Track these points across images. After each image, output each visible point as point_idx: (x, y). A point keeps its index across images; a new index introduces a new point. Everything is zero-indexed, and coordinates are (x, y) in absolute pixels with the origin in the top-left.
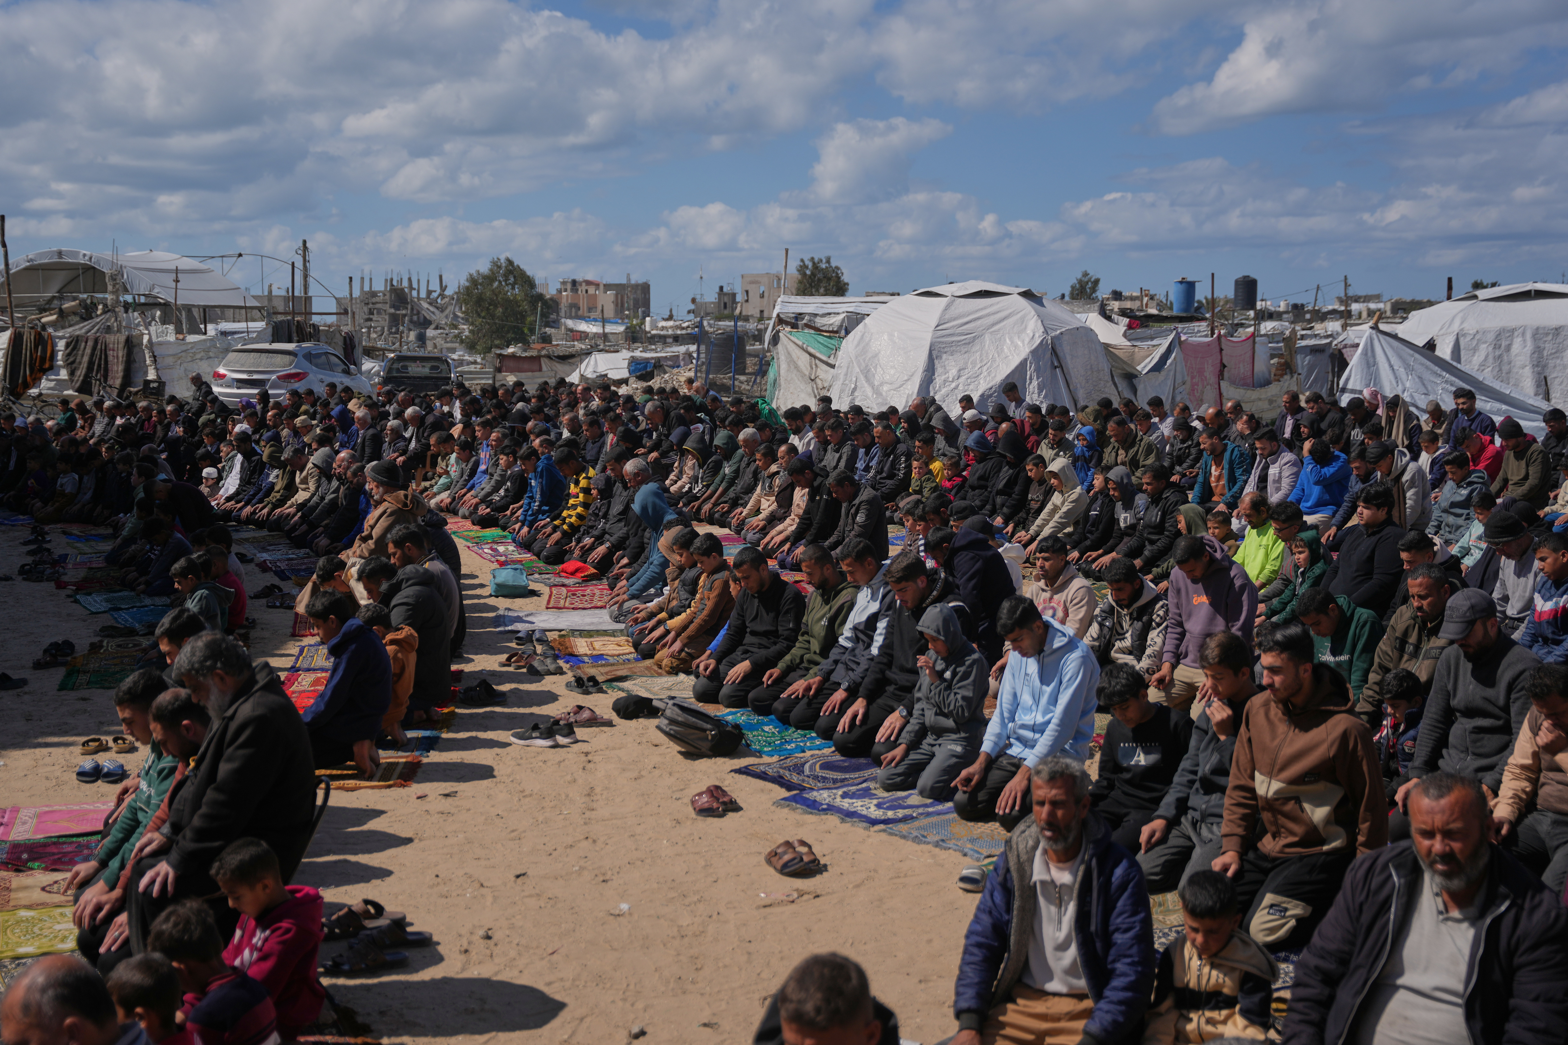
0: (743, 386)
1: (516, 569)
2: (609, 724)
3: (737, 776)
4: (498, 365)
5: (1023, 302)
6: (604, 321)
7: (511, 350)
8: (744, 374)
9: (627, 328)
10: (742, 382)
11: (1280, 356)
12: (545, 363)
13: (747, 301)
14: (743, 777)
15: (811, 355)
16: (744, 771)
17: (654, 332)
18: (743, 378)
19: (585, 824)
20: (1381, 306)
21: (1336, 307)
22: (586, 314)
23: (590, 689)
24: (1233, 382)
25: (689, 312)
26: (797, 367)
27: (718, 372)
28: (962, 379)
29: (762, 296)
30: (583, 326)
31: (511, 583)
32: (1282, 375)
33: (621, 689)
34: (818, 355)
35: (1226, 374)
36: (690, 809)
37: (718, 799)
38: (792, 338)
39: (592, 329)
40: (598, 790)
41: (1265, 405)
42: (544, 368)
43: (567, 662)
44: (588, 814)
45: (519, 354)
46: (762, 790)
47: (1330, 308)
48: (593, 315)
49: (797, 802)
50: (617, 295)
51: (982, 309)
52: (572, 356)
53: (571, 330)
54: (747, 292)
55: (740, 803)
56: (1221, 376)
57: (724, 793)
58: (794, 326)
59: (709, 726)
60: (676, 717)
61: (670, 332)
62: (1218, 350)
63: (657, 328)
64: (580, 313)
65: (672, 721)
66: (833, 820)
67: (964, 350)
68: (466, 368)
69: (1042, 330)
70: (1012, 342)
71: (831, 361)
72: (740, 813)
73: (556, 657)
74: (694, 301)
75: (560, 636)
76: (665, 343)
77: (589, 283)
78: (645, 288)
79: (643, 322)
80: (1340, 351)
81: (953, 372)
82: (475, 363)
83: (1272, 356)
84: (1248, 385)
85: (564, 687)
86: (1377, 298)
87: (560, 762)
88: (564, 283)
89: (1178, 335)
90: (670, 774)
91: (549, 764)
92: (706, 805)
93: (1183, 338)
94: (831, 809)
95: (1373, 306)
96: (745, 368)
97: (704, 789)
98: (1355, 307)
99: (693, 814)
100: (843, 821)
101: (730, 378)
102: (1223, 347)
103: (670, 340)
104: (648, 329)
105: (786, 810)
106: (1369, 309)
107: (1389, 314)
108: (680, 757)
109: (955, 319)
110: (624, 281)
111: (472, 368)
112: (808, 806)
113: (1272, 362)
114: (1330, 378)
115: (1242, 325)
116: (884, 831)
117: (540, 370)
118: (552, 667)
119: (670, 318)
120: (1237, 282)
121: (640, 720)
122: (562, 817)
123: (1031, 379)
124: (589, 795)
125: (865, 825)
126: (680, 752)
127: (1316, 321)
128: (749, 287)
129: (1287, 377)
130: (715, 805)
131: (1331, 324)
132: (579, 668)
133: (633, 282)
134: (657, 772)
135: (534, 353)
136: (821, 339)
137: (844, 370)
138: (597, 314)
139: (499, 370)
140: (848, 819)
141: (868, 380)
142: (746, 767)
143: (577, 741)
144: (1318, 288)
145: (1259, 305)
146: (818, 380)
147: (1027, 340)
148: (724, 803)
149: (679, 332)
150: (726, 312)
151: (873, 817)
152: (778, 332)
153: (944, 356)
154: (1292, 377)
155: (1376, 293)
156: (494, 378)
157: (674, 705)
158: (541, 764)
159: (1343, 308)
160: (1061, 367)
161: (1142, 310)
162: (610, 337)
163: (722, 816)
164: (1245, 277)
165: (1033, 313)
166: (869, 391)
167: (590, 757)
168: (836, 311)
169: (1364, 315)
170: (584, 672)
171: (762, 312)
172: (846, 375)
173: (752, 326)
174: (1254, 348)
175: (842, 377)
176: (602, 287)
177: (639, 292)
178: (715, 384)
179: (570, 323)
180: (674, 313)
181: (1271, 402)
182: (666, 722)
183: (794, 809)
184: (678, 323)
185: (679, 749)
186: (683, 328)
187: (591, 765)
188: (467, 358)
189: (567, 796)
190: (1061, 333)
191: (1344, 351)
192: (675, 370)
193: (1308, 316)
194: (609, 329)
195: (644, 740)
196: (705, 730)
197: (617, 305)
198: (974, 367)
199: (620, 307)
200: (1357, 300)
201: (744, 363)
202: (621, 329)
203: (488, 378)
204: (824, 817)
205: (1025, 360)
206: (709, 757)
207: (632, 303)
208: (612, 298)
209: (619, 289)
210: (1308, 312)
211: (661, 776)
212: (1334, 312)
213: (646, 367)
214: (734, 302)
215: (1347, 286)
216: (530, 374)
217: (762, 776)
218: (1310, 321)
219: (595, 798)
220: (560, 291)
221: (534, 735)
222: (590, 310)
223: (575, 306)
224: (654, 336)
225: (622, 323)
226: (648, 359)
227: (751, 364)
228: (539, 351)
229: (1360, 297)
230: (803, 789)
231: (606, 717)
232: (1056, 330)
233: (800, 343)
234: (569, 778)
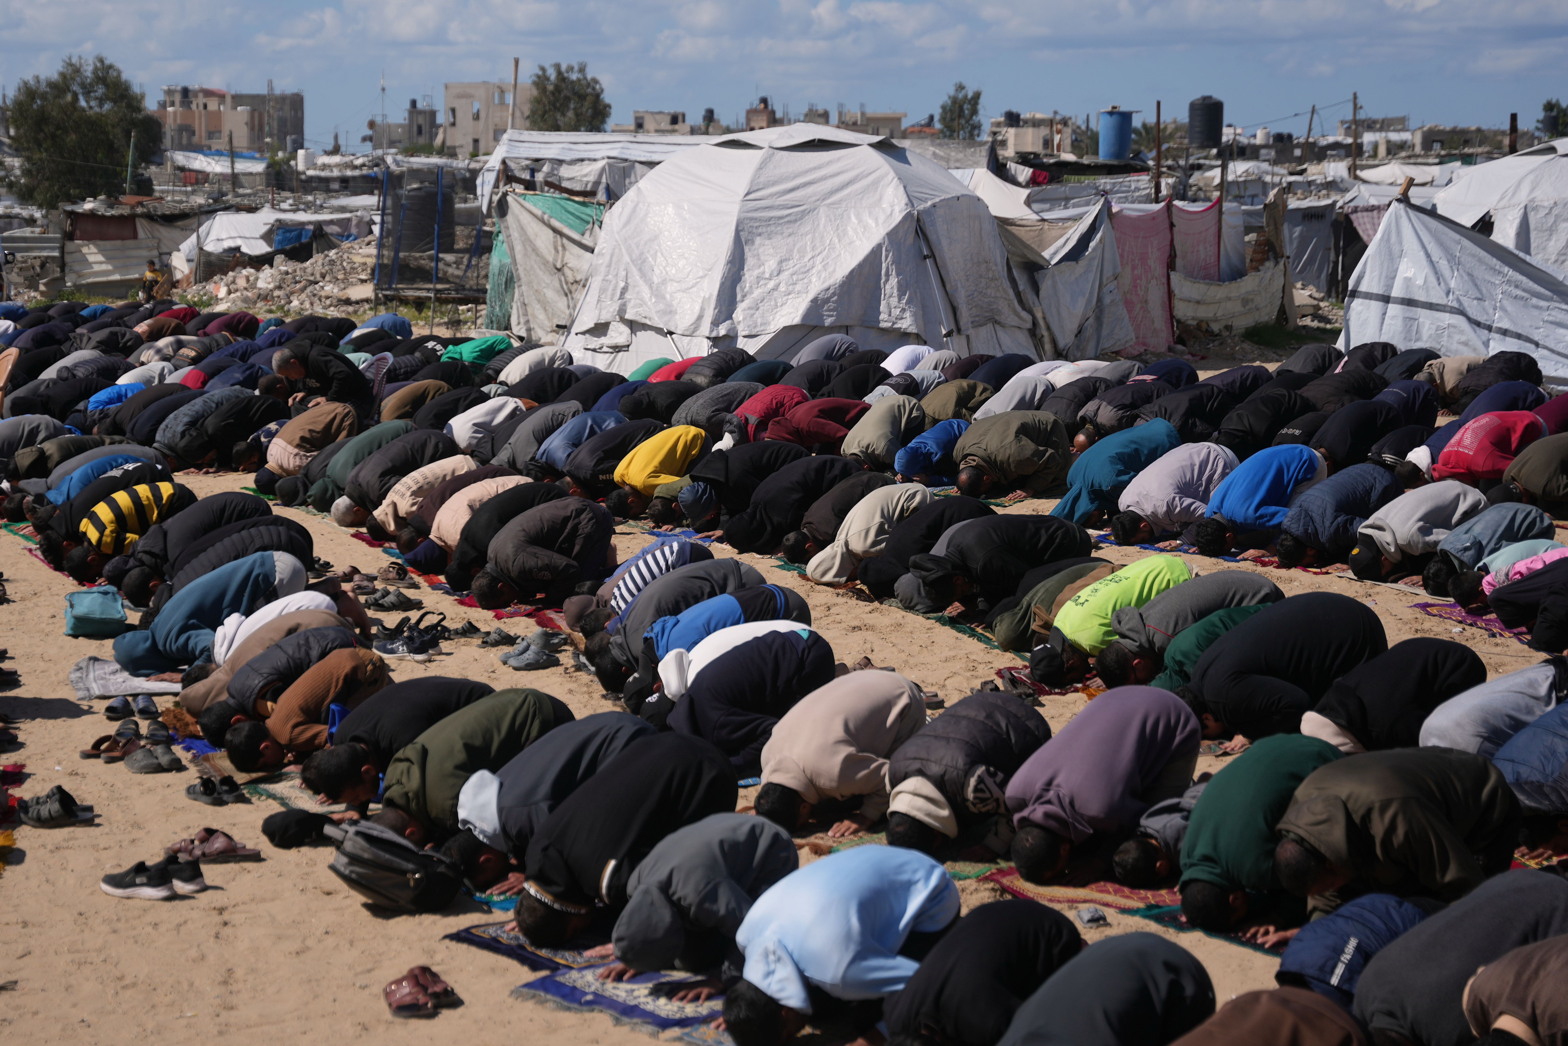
0: (451, 270)
1: (105, 593)
2: (256, 857)
3: (453, 945)
4: (68, 228)
5: (877, 158)
6: (233, 155)
7: (88, 205)
8: (450, 250)
9: (269, 166)
10: (448, 265)
11: (1259, 229)
12: (142, 228)
13: (453, 124)
14: (464, 947)
15: (555, 230)
16: (464, 937)
17: (310, 173)
18: (449, 257)
19: (221, 1033)
20: (1406, 136)
21: (1340, 138)
22: (205, 142)
23: (225, 797)
24: (1191, 275)
25: (364, 139)
26: (535, 250)
27: (411, 248)
28: (784, 276)
29: (477, 117)
30: (199, 162)
31: (97, 615)
32: (1262, 261)
33: (272, 796)
34: (566, 231)
35: (1179, 262)
36: (383, 1005)
37: (424, 988)
38: (527, 204)
39: (216, 166)
40: (239, 973)
41: (1237, 307)
42: (141, 234)
43: (188, 749)
44: (224, 1014)
45: (102, 210)
46: (493, 970)
47: (1331, 139)
48: (216, 145)
49: (547, 990)
50: (253, 111)
51: (815, 169)
52: (184, 216)
53: (182, 169)
54: (453, 111)
55: (461, 992)
56: (1171, 265)
57: (435, 977)
58: (530, 185)
59: (410, 866)
60: (360, 853)
61: (336, 173)
62: (1167, 225)
63: (314, 166)
64: (195, 139)
65: (354, 859)
66: (601, 1020)
67: (787, 232)
68: (17, 233)
69: (905, 200)
70: (860, 221)
71: (587, 240)
72: (460, 1010)
73: (169, 741)
74: (372, 125)
75: (177, 704)
76: (328, 190)
77: (208, 93)
78: (296, 102)
79: (294, 157)
80: (1347, 217)
81: (771, 265)
82: (31, 222)
83: (1248, 230)
84: (1211, 279)
85: (184, 793)
86: (1400, 123)
87: (179, 926)
88: (170, 92)
89: (1107, 205)
90: (351, 943)
91: (162, 928)
92: (408, 1000)
93: (1115, 209)
94: (600, 1002)
95: (1395, 137)
96: (453, 242)
97: (404, 971)
98: (1368, 138)
99: (387, 1014)
100: (617, 1022)
101: (431, 258)
102: (1175, 221)
103: (335, 186)
104: (301, 167)
105: (530, 1005)
106: (1388, 142)
107: (1418, 149)
108: (366, 913)
109: (774, 183)
110: (263, 90)
111: (27, 232)
112: (564, 997)
113: (1247, 238)
114: (1332, 257)
115: (1199, 167)
116: (679, 1039)
117: (135, 236)
118: (164, 760)
119: (336, 151)
120: (1193, 107)
121: (304, 850)
122: (183, 1022)
123: (887, 275)
124: (225, 983)
125: (650, 1028)
126: (365, 905)
127: (1311, 161)
128: (456, 104)
129: (1269, 264)
130: (422, 999)
131: (1332, 165)
132: (207, 759)
133: (278, 91)
134: (330, 941)
135: (125, 211)
136: (571, 206)
137: (607, 259)
138: (221, 144)
139: (69, 236)
140: (625, 1019)
141: (643, 275)
142: (467, 930)
143: (205, 888)
144: (1313, 111)
145: (1227, 135)
146: (566, 270)
147: (882, 218)
148: (435, 995)
149: (349, 173)
150: (422, 141)
151: (663, 1014)
152: (505, 195)
153: (758, 240)
154: (1277, 263)
155: (1399, 114)
156: (62, 249)
157: (358, 833)
158: (149, 929)
159: (1350, 140)
160: (933, 256)
161: (1052, 156)
162: (243, 179)
163: (432, 1015)
164: (1205, 98)
165: (892, 174)
166: (646, 293)
167: (226, 916)
168: (592, 155)
169: (1382, 151)
170: (214, 767)
171: (476, 141)
172: (609, 266)
173: (461, 163)
174: (1220, 221)
175: (603, 269)
176: (228, 100)
177: (287, 108)
178: (407, 266)
179: (180, 158)
180: (341, 142)
181: (1245, 302)
182: (344, 860)
183: (542, 1002)
184: (347, 159)
185: (362, 899)
186: (355, 167)
187: (227, 931)
188: (17, 210)
189: (191, 985)
190: (934, 206)
191: (1353, 217)
192: (345, 245)
193: (1298, 152)
194: (242, 166)
195: (310, 885)
196: (404, 872)
197: (252, 129)
198: (802, 257)
199: (257, 129)
200: (1370, 125)
201: (452, 235)
202: (259, 167)
203: (52, 249)
204: (588, 1015)
205: (879, 246)
206: (412, 913)
207: (275, 125)
208: (245, 118)
209: (256, 102)
210: (1298, 145)
211: (337, 947)
212: (1336, 146)
213: (299, 236)
214: (434, 125)
215: (1356, 108)
216: (118, 243)
217: (493, 945)
218: (1301, 160)
219: (235, 988)
220: (163, 105)
221: (138, 881)
222: (211, 135)
223: (186, 129)
224: (311, 179)
225: (262, 159)
226: (303, 224)
227: (462, 236)
228: (133, 207)
229: (1375, 122)
230: (555, 967)
231: (250, 845)
232: (925, 200)
233: (539, 213)
234: (193, 953)
